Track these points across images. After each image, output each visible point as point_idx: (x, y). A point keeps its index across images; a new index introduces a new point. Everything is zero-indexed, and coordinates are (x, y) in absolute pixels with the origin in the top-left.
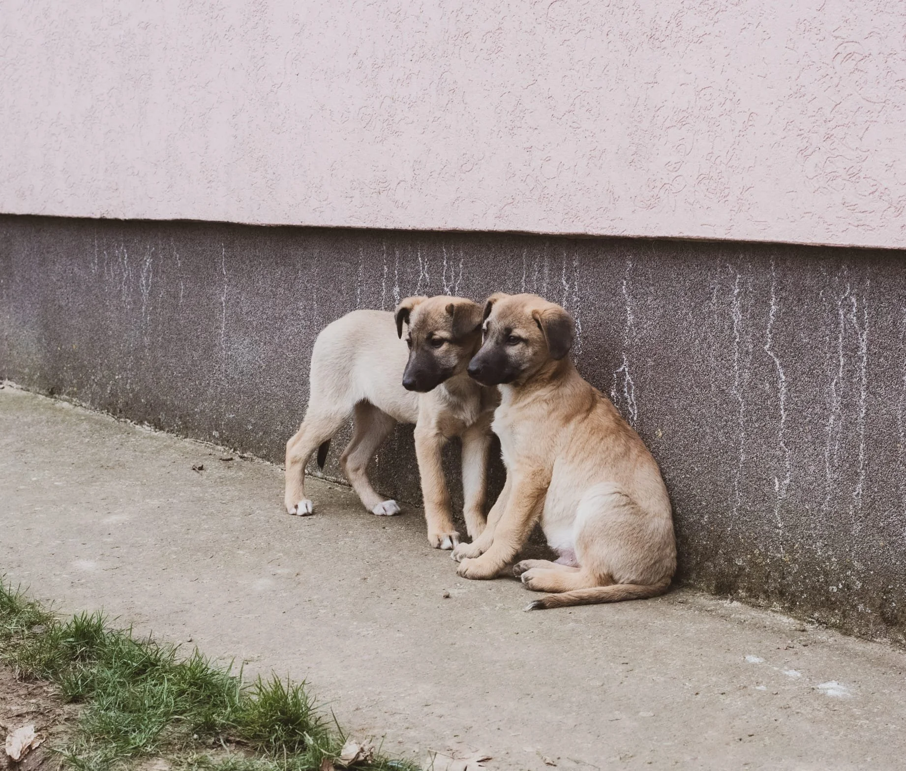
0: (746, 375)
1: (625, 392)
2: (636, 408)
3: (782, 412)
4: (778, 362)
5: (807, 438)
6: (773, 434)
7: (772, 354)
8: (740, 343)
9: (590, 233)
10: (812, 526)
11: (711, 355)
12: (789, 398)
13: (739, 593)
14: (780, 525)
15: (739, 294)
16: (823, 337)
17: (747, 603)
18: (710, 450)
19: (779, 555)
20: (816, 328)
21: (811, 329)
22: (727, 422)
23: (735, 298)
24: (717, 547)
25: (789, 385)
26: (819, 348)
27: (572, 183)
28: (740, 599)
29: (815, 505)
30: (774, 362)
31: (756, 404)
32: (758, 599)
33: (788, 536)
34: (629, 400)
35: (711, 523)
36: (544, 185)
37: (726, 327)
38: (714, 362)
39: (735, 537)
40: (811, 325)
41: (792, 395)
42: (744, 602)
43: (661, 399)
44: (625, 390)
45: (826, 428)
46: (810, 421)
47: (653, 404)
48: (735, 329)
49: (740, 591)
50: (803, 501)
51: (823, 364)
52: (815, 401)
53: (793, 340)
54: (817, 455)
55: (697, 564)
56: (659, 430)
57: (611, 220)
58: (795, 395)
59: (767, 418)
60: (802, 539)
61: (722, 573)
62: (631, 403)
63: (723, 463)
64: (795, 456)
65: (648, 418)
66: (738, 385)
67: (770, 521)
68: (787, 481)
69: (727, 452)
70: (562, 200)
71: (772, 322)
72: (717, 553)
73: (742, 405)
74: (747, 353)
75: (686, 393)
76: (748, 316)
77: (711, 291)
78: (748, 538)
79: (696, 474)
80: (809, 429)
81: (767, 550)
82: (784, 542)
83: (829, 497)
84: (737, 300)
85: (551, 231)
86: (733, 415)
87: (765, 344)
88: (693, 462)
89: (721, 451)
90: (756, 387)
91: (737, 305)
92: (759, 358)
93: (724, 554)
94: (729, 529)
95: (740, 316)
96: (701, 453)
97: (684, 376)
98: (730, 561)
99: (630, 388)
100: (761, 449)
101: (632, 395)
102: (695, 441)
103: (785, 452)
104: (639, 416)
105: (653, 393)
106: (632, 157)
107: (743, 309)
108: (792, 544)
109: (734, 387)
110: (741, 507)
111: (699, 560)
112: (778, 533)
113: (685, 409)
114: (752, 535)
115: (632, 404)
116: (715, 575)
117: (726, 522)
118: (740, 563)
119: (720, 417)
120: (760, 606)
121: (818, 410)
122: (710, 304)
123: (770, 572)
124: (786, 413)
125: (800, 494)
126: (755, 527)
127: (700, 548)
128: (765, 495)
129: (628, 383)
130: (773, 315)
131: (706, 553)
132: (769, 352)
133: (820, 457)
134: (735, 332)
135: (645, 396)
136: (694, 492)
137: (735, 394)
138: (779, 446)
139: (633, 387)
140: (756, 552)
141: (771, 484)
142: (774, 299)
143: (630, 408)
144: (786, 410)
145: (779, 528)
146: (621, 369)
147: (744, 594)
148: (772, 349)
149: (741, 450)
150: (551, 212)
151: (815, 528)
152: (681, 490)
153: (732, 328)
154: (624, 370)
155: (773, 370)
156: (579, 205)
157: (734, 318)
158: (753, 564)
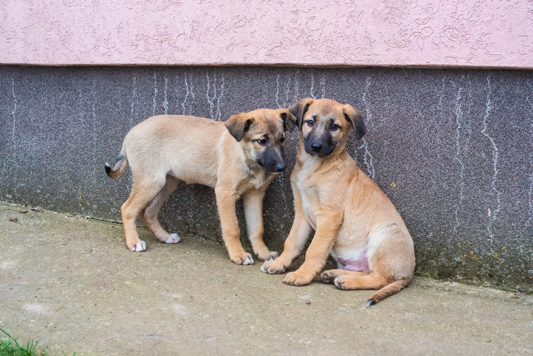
0: (466, 148)
1: (365, 161)
2: (374, 170)
3: (495, 169)
4: (492, 140)
5: (514, 185)
6: (487, 182)
7: (487, 135)
8: (462, 129)
9: (349, 64)
10: (516, 236)
11: (437, 137)
12: (500, 162)
13: (457, 277)
14: (491, 236)
15: (461, 100)
16: (529, 124)
17: (464, 283)
18: (436, 194)
19: (490, 254)
20: (523, 119)
21: (519, 120)
22: (449, 177)
23: (457, 102)
24: (439, 251)
25: (501, 153)
26: (525, 131)
27: (334, 33)
28: (458, 281)
29: (519, 223)
30: (489, 140)
31: (474, 165)
32: (473, 280)
33: (497, 243)
34: (368, 166)
35: (435, 237)
36: (309, 34)
37: (450, 120)
38: (440, 141)
39: (455, 245)
40: (519, 117)
41: (503, 160)
42: (461, 282)
43: (395, 164)
44: (365, 159)
45: (530, 178)
46: (517, 174)
47: (388, 168)
48: (457, 121)
49: (458, 276)
50: (510, 222)
51: (528, 140)
52: (521, 162)
53: (504, 127)
54: (522, 195)
55: (423, 261)
56: (394, 183)
57: (368, 56)
58: (506, 159)
59: (483, 173)
60: (508, 243)
61: (443, 266)
62: (369, 167)
63: (446, 201)
64: (505, 195)
65: (384, 176)
66: (460, 154)
67: (483, 234)
68: (498, 210)
69: (449, 195)
70: (325, 43)
71: (488, 116)
72: (439, 255)
73: (463, 166)
74: (467, 135)
75: (416, 161)
76: (468, 113)
77: (438, 98)
78: (465, 245)
79: (424, 208)
80: (516, 179)
81: (480, 251)
82: (494, 246)
83: (530, 219)
84: (459, 103)
85: (315, 63)
86: (455, 173)
87: (483, 129)
88: (421, 202)
89: (445, 194)
90: (474, 155)
91: (459, 106)
92: (476, 137)
93: (445, 255)
94: (450, 240)
95: (462, 113)
96: (428, 196)
97: (415, 150)
98: (450, 259)
99: (369, 158)
100: (477, 192)
101: (371, 163)
102: (424, 189)
103: (497, 193)
104: (376, 175)
105: (389, 161)
106: (387, 16)
107: (464, 109)
108: (500, 247)
109: (456, 156)
110: (459, 227)
111: (424, 259)
112: (490, 241)
113: (415, 170)
114: (469, 243)
115: (371, 168)
116: (438, 267)
117: (447, 236)
118: (458, 259)
119: (444, 174)
120: (474, 284)
121: (524, 167)
122: (437, 106)
123: (482, 264)
124: (498, 170)
125: (507, 217)
126: (471, 237)
127: (426, 253)
128: (480, 219)
129: (367, 156)
130: (488, 112)
131: (430, 255)
132: (485, 134)
133: (524, 195)
134: (457, 123)
135: (382, 163)
136: (422, 219)
137: (457, 160)
138: (492, 190)
139: (372, 158)
140: (472, 253)
141: (485, 212)
142: (489, 102)
143: (368, 171)
144: (498, 168)
145: (490, 238)
146: (361, 147)
147: (461, 278)
148: (487, 132)
149: (461, 193)
150: (314, 51)
151: (519, 237)
152: (411, 218)
153: (455, 120)
154: (364, 148)
155: (489, 144)
156: (340, 46)
157: (457, 114)
158: (468, 259)
